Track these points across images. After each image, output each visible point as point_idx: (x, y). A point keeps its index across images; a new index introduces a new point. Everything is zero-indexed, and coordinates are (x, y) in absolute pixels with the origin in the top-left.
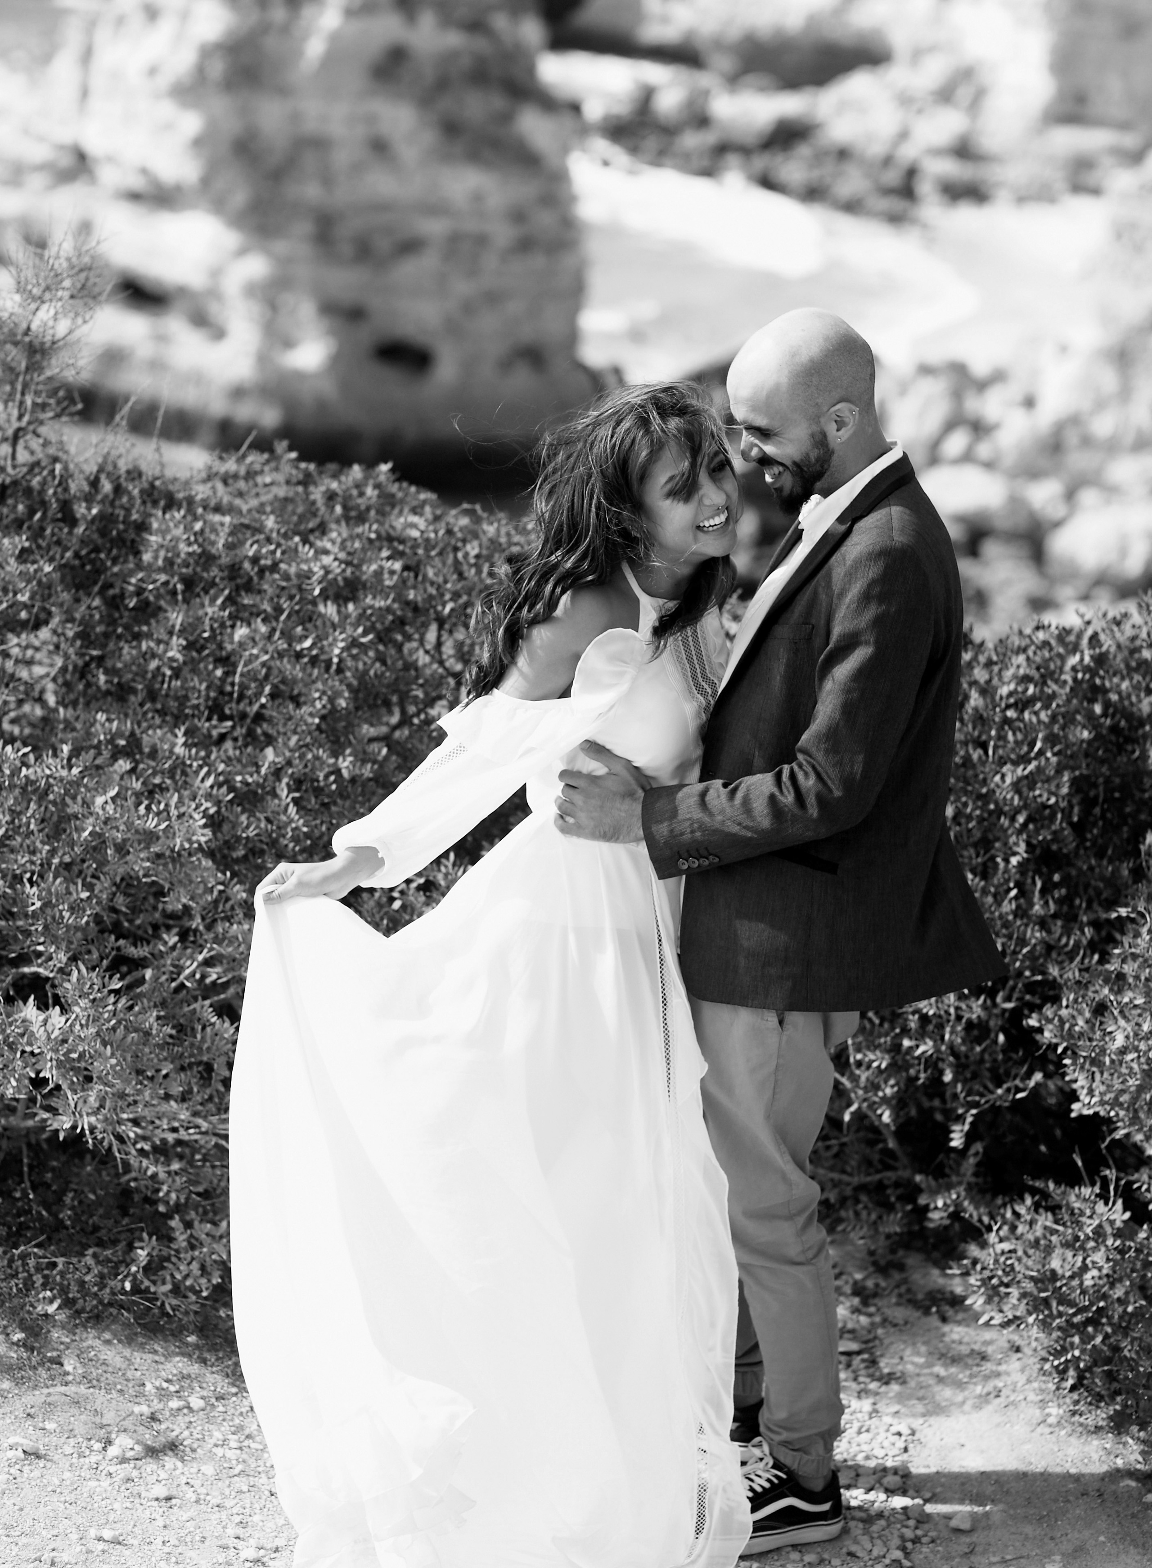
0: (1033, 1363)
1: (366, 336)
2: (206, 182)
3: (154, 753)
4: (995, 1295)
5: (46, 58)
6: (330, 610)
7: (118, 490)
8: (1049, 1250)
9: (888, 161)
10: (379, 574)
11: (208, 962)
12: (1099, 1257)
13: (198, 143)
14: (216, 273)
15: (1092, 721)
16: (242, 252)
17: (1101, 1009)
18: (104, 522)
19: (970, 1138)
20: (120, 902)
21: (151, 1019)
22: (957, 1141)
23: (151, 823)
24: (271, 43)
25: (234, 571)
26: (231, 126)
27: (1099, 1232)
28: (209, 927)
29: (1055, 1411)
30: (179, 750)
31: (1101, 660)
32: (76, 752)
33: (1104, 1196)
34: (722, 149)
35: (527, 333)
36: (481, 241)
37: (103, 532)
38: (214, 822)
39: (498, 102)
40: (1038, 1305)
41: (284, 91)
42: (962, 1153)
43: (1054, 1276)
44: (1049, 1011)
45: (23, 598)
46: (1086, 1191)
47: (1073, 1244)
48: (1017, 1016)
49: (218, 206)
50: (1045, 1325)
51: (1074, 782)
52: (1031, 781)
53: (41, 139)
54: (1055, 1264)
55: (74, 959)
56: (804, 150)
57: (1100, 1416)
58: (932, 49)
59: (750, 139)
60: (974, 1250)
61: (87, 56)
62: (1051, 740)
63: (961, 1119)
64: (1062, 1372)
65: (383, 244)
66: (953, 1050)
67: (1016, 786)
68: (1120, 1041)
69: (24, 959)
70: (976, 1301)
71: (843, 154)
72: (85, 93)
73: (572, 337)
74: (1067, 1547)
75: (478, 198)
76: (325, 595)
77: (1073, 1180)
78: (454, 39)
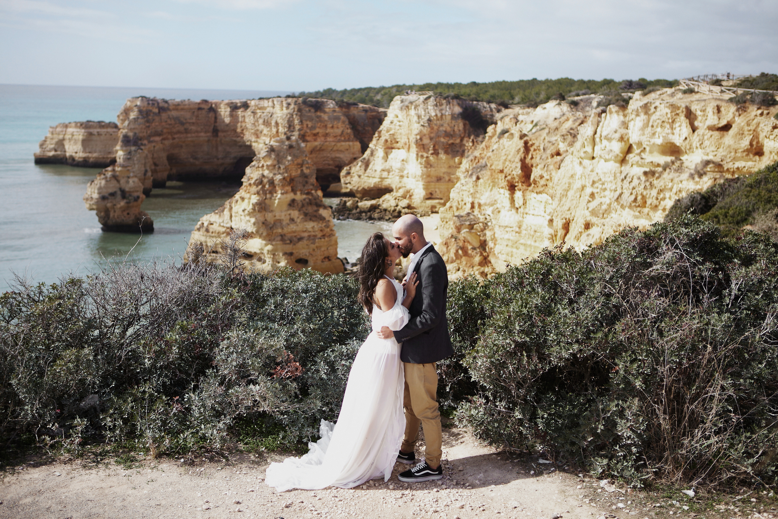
0: (470, 435)
1: (293, 258)
2: (257, 232)
3: (271, 328)
4: (460, 421)
5: (223, 211)
6: (304, 295)
7: (256, 278)
8: (470, 410)
9: (394, 210)
10: (311, 287)
11: (287, 372)
12: (481, 410)
13: (254, 224)
14: (262, 249)
15: (463, 299)
16: (266, 245)
17: (475, 358)
18: (253, 284)
19: (450, 389)
20: (267, 361)
21: (277, 385)
22: (448, 390)
23: (272, 343)
24: (267, 201)
25: (282, 290)
26: (262, 219)
27: (480, 404)
28: (287, 365)
29: (476, 444)
30: (276, 327)
31: (463, 287)
32: (254, 331)
33: (480, 397)
34: (361, 212)
35: (326, 254)
36: (315, 236)
37: (254, 286)
38: (286, 340)
39: (315, 208)
40: (470, 421)
41: (272, 211)
42: (449, 392)
43: (472, 415)
44: (464, 360)
45: (239, 300)
46: (477, 397)
47: (476, 408)
48: (457, 363)
49: (260, 237)
50: (472, 425)
51: (462, 312)
52: (453, 313)
53: (223, 226)
54: (472, 412)
55: (259, 374)
56: (378, 211)
57: (486, 443)
58: (400, 188)
59: (367, 210)
60: (455, 412)
61: (231, 208)
62: (456, 304)
63: (448, 385)
64: (476, 435)
65: (295, 239)
66: (444, 371)
67: (450, 314)
68: (480, 363)
69: (249, 376)
70: (457, 423)
71: (385, 210)
72: (231, 217)
73: (336, 253)
74: (483, 470)
75: (313, 227)
76: (302, 292)
77: (473, 395)
78: (304, 196)
